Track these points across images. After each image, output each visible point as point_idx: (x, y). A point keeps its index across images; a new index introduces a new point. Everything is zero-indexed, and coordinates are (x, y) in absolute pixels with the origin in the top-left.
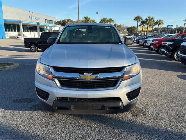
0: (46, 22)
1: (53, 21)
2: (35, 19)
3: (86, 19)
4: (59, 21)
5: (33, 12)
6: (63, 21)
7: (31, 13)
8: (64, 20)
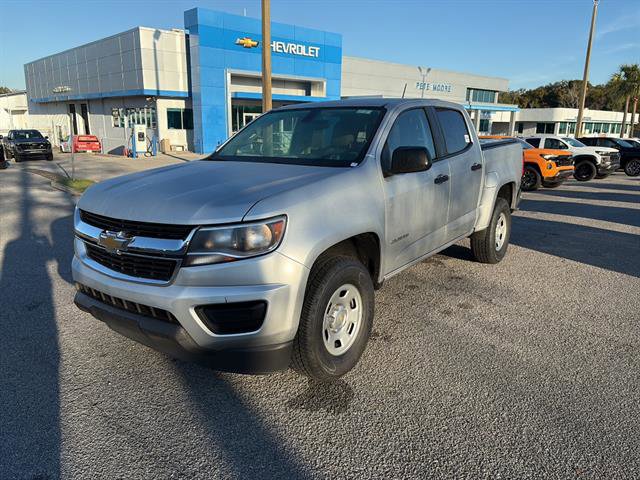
0: (471, 97)
1: (495, 92)
2: (435, 88)
3: (626, 75)
4: (533, 89)
5: (429, 70)
6: (548, 88)
7: (424, 71)
8: (556, 86)
